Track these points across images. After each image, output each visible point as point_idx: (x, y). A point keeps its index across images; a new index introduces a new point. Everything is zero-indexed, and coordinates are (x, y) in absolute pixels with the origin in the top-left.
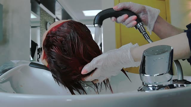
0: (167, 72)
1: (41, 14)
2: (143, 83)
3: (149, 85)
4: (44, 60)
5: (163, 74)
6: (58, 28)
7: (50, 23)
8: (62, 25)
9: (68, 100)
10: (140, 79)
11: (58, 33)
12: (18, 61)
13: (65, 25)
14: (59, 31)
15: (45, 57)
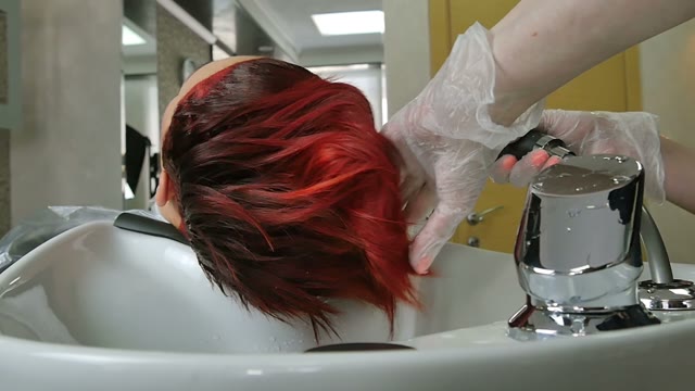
0: (618, 259)
1: (160, 30)
2: (529, 298)
3: (550, 309)
4: (169, 205)
5: (604, 267)
6: (216, 86)
7: (192, 63)
8: (228, 74)
9: (251, 372)
10: (518, 285)
11: (215, 104)
12: (74, 209)
13: (241, 74)
14: (220, 98)
15: (171, 194)
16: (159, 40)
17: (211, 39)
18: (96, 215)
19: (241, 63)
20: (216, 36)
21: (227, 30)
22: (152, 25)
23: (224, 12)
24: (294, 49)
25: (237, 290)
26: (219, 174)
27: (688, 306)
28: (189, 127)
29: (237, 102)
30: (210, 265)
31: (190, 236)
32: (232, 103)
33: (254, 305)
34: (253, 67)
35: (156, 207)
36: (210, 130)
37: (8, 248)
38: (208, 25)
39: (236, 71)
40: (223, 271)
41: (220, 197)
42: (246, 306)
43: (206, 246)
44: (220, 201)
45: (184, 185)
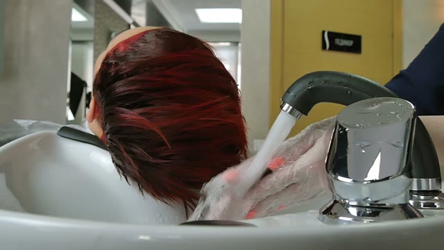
0: (398, 173)
1: (97, 12)
4: (95, 122)
5: (388, 178)
6: (132, 45)
7: (117, 32)
11: (131, 56)
12: (31, 122)
14: (135, 53)
16: (96, 18)
17: (129, 20)
18: (46, 127)
20: (133, 19)
21: (140, 15)
22: (92, 9)
23: (139, 3)
26: (132, 101)
27: (437, 207)
28: (112, 70)
29: (147, 56)
30: (120, 164)
31: (108, 143)
32: (143, 56)
33: (148, 191)
34: (158, 34)
35: (87, 123)
36: (127, 73)
38: (128, 11)
40: (128, 168)
41: (133, 115)
42: (142, 192)
43: (119, 150)
44: (133, 117)
45: (107, 108)
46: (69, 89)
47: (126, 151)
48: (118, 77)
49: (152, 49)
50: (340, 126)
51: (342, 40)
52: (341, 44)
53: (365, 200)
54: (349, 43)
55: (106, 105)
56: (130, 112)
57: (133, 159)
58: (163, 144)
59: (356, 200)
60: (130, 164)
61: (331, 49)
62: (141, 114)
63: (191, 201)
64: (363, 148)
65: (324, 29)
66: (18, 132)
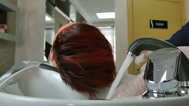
0: (173, 79)
1: (56, 17)
3: (153, 92)
4: (54, 61)
6: (68, 30)
8: (71, 27)
9: (69, 105)
11: (67, 35)
12: (29, 62)
13: (75, 27)
14: (69, 33)
15: (54, 58)
16: (55, 19)
17: (69, 19)
18: (35, 64)
19: (75, 24)
21: (73, 17)
22: (54, 15)
23: (73, 12)
24: (91, 22)
25: (70, 85)
26: (68, 52)
28: (60, 41)
30: (64, 78)
31: (59, 70)
32: (72, 34)
33: (75, 89)
34: (78, 25)
36: (66, 41)
37: (11, 72)
38: (68, 16)
39: (73, 26)
40: (67, 79)
41: (68, 58)
42: (73, 89)
43: (63, 72)
44: (68, 59)
45: (58, 55)
46: (45, 49)
47: (65, 73)
48: (62, 43)
49: (75, 31)
50: (150, 60)
51: (159, 23)
52: (159, 25)
53: (159, 90)
54: (162, 24)
55: (57, 55)
56: (67, 57)
57: (69, 76)
58: (80, 70)
59: (156, 90)
60: (67, 78)
61: (154, 27)
62: (71, 58)
63: (93, 93)
64: (158, 69)
65: (151, 19)
66: (24, 66)
